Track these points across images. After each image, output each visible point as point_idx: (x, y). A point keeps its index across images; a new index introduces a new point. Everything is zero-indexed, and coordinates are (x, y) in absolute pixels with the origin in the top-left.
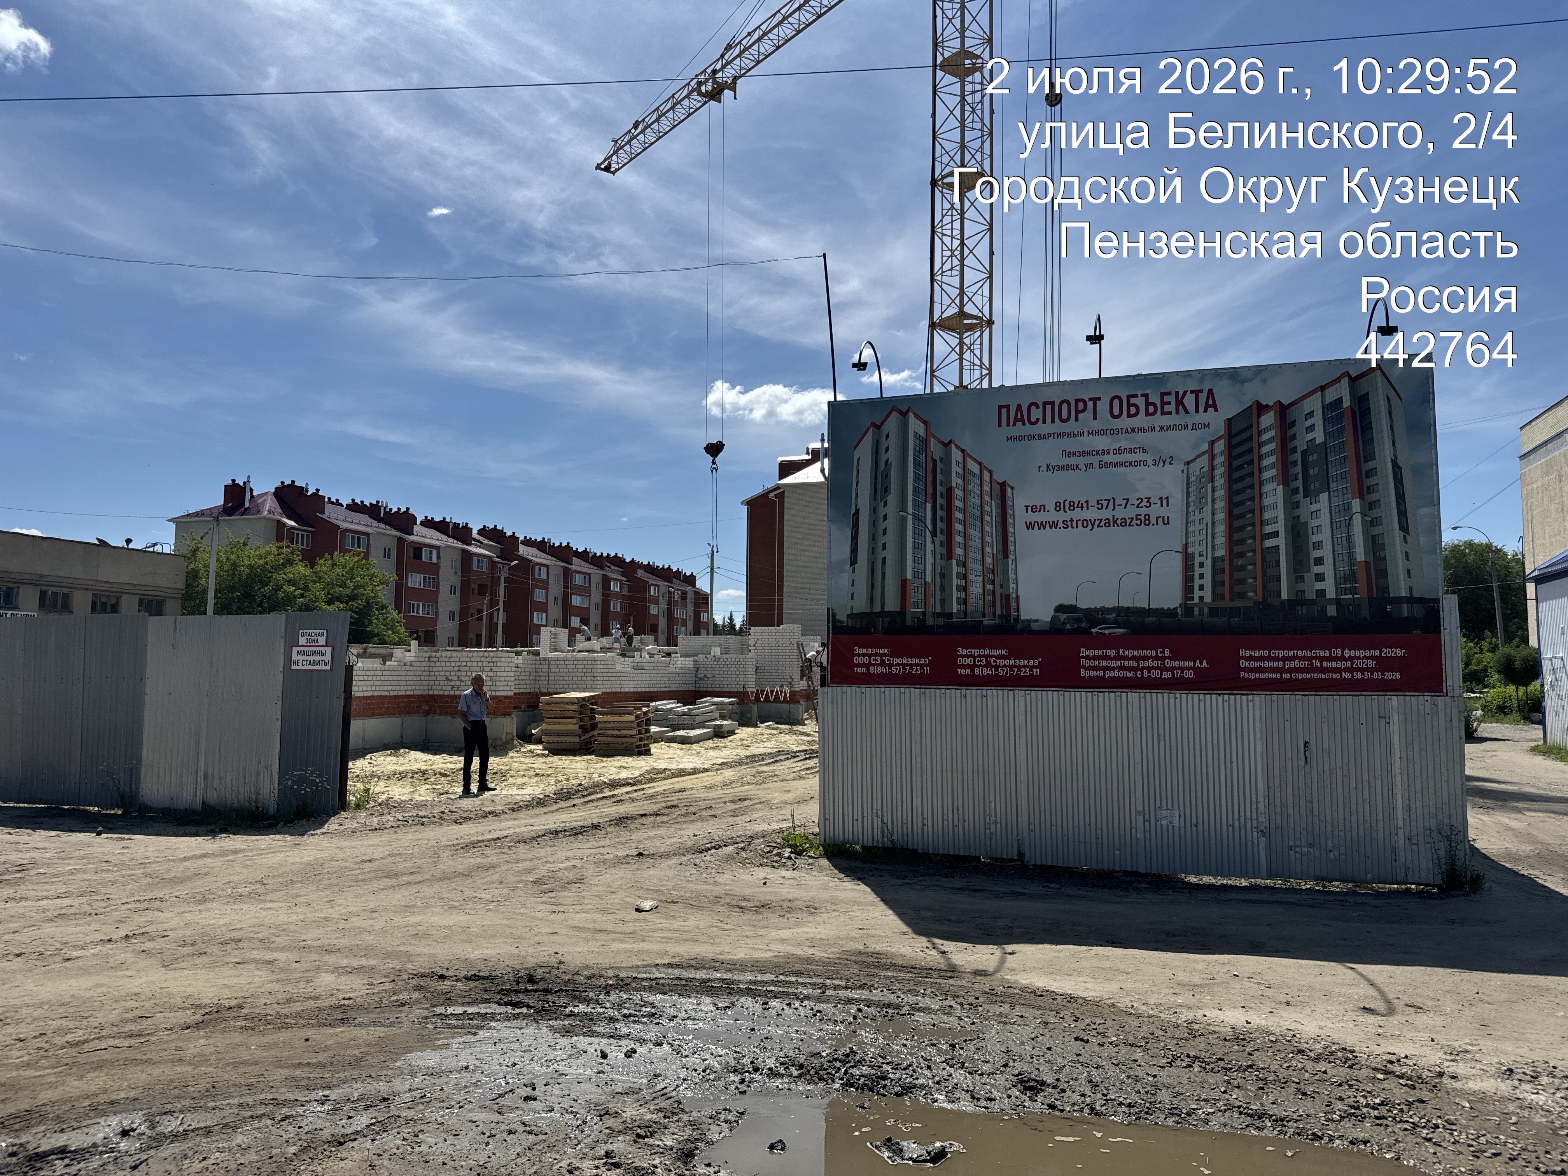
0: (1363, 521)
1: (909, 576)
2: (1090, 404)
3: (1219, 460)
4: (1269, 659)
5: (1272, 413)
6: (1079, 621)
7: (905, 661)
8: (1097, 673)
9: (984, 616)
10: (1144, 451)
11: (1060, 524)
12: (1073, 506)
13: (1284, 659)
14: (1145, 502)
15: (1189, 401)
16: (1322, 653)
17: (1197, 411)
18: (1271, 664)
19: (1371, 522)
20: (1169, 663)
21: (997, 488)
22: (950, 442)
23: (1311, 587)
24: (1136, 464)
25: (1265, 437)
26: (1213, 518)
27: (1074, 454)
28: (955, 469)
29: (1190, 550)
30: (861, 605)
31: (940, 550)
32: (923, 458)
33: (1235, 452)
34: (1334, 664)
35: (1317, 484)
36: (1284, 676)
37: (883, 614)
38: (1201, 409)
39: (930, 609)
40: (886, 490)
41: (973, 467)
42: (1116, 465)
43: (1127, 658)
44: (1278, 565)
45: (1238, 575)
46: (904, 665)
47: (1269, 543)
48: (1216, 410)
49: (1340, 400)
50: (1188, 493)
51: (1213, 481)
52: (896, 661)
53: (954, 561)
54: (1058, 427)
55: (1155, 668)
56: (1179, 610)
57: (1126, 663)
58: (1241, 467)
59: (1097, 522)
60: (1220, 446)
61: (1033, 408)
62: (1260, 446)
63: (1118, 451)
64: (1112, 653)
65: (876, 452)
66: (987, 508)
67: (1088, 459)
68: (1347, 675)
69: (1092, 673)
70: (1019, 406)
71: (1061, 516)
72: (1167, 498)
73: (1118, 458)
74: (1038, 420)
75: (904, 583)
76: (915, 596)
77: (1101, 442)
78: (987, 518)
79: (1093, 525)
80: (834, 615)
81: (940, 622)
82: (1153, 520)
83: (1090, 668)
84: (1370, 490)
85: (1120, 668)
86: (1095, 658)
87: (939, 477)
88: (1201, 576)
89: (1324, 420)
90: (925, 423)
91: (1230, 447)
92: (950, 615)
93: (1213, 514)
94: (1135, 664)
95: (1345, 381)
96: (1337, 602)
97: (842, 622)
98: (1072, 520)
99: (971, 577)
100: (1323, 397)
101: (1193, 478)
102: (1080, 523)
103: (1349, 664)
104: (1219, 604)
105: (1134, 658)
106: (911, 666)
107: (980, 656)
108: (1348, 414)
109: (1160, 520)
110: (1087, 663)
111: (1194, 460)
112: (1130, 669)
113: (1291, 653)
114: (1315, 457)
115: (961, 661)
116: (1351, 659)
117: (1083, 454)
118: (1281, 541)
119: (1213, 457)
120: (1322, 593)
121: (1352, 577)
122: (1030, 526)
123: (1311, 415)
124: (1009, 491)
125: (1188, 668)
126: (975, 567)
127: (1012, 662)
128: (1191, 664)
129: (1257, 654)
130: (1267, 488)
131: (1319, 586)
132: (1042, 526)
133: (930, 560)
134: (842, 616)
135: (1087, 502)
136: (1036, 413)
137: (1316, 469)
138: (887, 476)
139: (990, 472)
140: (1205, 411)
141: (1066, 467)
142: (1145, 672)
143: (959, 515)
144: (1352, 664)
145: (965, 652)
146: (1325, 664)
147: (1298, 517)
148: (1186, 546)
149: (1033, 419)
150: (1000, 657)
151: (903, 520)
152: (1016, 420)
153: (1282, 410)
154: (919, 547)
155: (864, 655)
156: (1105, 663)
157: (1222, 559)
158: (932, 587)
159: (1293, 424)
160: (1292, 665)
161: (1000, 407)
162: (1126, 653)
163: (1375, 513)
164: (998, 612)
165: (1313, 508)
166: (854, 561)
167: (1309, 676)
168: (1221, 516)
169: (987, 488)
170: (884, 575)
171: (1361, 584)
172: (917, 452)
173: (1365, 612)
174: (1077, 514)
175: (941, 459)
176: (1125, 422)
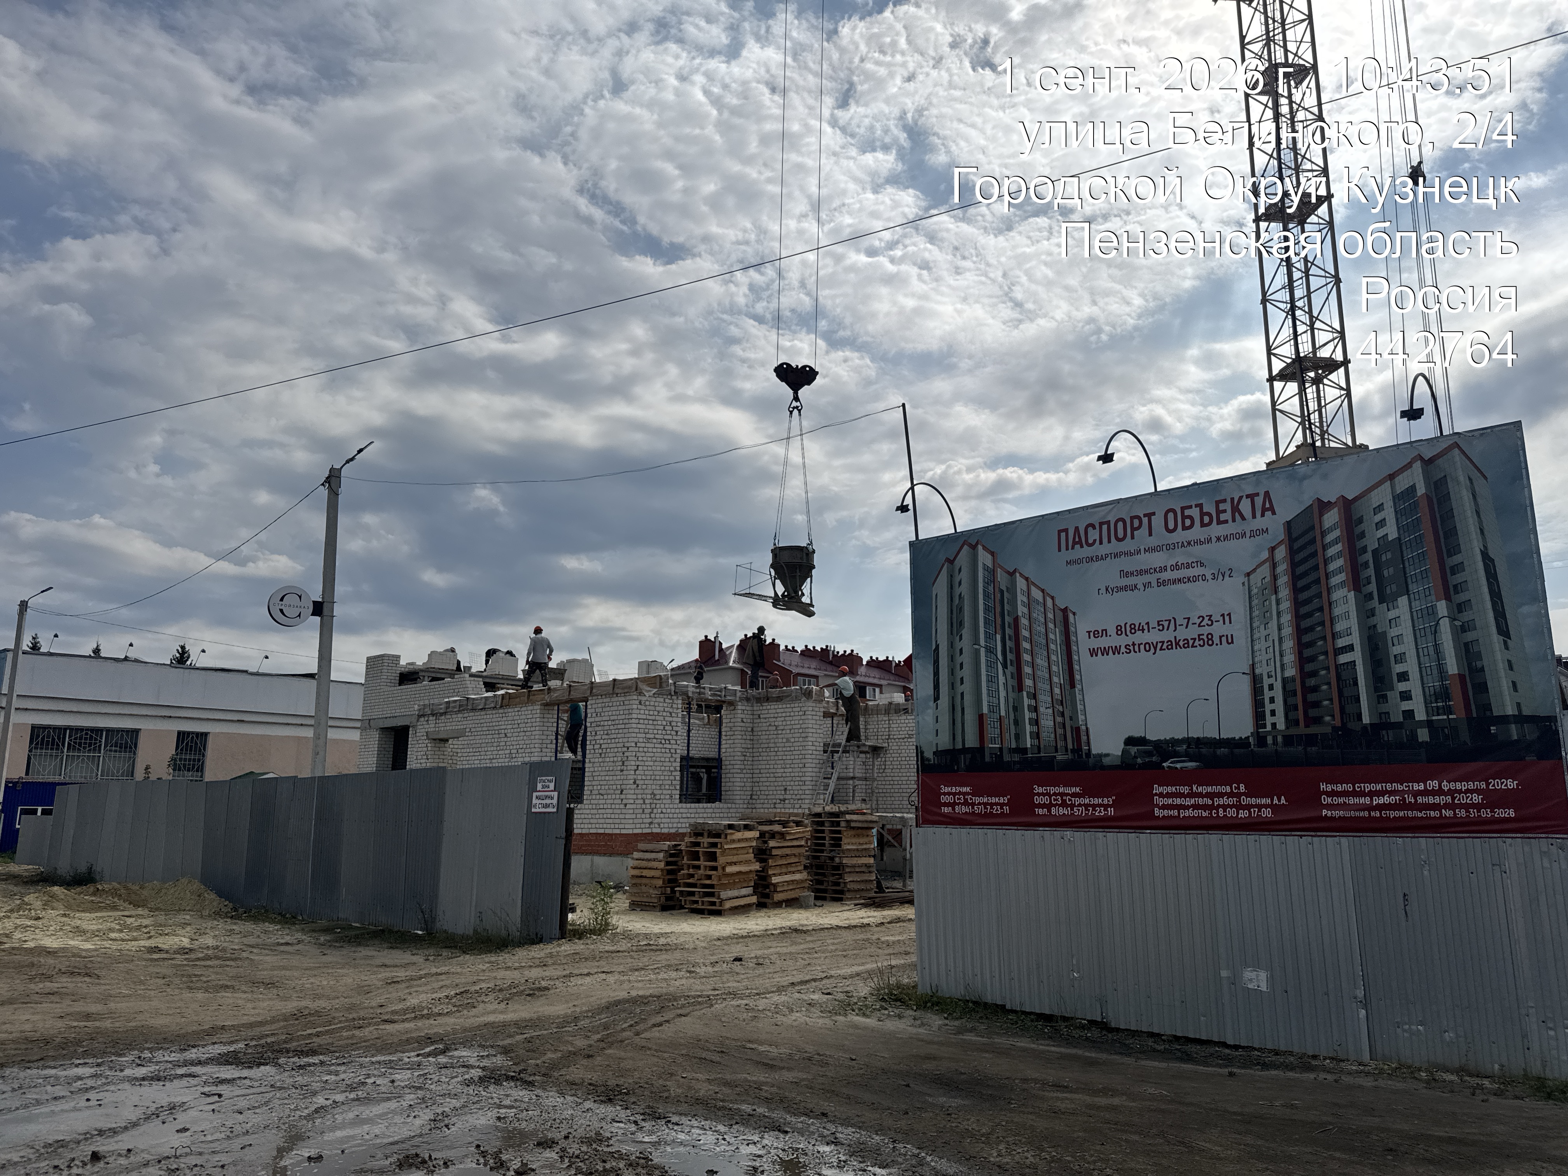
0: (1453, 627)
1: (985, 710)
2: (1145, 520)
3: (1282, 568)
4: (1354, 794)
5: (1336, 509)
6: (1149, 754)
7: (985, 800)
8: (1171, 813)
9: (1056, 751)
10: (1202, 565)
11: (1123, 649)
12: (1134, 629)
13: (1371, 794)
14: (1206, 621)
15: (1245, 507)
16: (1416, 787)
17: (1254, 517)
18: (1357, 800)
19: (1462, 626)
20: (1245, 800)
21: (1060, 615)
22: (1015, 571)
23: (1396, 709)
24: (1195, 579)
25: (1329, 538)
26: (1279, 634)
27: (1132, 574)
28: (1021, 598)
29: (1257, 671)
30: (944, 741)
31: (1011, 682)
32: (991, 588)
33: (1299, 557)
34: (1431, 800)
35: (1394, 587)
36: (1373, 814)
37: (965, 750)
38: (1258, 514)
39: (1006, 745)
40: (961, 624)
41: (1036, 594)
42: (1174, 582)
43: (1200, 795)
44: (1356, 683)
45: (1311, 697)
46: (985, 804)
47: (1343, 659)
48: (1274, 513)
49: (1413, 488)
50: (1251, 608)
51: (1276, 593)
52: (977, 800)
53: (1025, 693)
54: (1114, 546)
55: (1231, 807)
56: (1251, 740)
57: (1201, 801)
58: (1305, 574)
59: (1159, 645)
60: (1281, 553)
61: (1090, 529)
62: (1325, 548)
63: (1176, 567)
64: (1185, 790)
65: (951, 587)
66: (1052, 636)
67: (1146, 578)
68: (1448, 813)
69: (1166, 813)
70: (1077, 529)
71: (1122, 641)
72: (1229, 615)
73: (1177, 574)
74: (1095, 541)
75: (981, 717)
76: (991, 731)
77: (1158, 559)
78: (1052, 646)
79: (1155, 649)
80: (922, 753)
81: (1016, 758)
82: (1216, 640)
83: (1164, 807)
84: (1457, 589)
85: (1195, 807)
86: (1169, 795)
87: (1006, 607)
88: (1272, 700)
89: (1396, 512)
90: (992, 554)
91: (1292, 552)
92: (1024, 751)
93: (1280, 629)
94: (1210, 802)
95: (1418, 466)
96: (1429, 724)
97: (928, 760)
98: (1134, 644)
99: (1042, 709)
100: (1393, 487)
101: (1255, 591)
102: (1142, 647)
103: (1449, 799)
104: (1293, 731)
105: (1209, 795)
106: (992, 805)
107: (1055, 794)
108: (1424, 504)
109: (1224, 639)
110: (1161, 801)
111: (1254, 570)
112: (1204, 807)
113: (1379, 787)
114: (1389, 555)
115: (1037, 800)
116: (1451, 793)
117: (1141, 572)
118: (1357, 656)
119: (1274, 566)
120: (1409, 714)
121: (1443, 694)
122: (1093, 653)
123: (1380, 508)
124: (1071, 616)
125: (1266, 806)
126: (1044, 699)
127: (1087, 801)
128: (1269, 801)
129: (1340, 788)
130: (1336, 595)
131: (1406, 706)
132: (1105, 652)
133: (1003, 694)
134: (929, 754)
135: (1148, 623)
136: (1093, 535)
137: (1391, 570)
138: (961, 609)
139: (1053, 598)
140: (1263, 515)
141: (1125, 588)
142: (1221, 811)
143: (1026, 645)
144: (1453, 799)
145: (1041, 790)
146: (1420, 800)
147: (1375, 626)
148: (1253, 666)
149: (1090, 541)
150: (1074, 795)
151: (977, 652)
152: (1074, 543)
153: (1347, 505)
154: (992, 679)
155: (949, 794)
156: (1178, 801)
157: (1293, 679)
158: (1006, 721)
159: (1360, 520)
160: (1381, 801)
161: (1060, 532)
162: (1200, 789)
163: (1466, 616)
164: (1070, 746)
165: (1392, 614)
166: (936, 698)
167: (1402, 814)
168: (1287, 631)
169: (1050, 615)
170: (963, 709)
171: (1457, 701)
172: (986, 584)
173: (1465, 736)
174: (1139, 637)
175: (1007, 588)
176: (1181, 535)
